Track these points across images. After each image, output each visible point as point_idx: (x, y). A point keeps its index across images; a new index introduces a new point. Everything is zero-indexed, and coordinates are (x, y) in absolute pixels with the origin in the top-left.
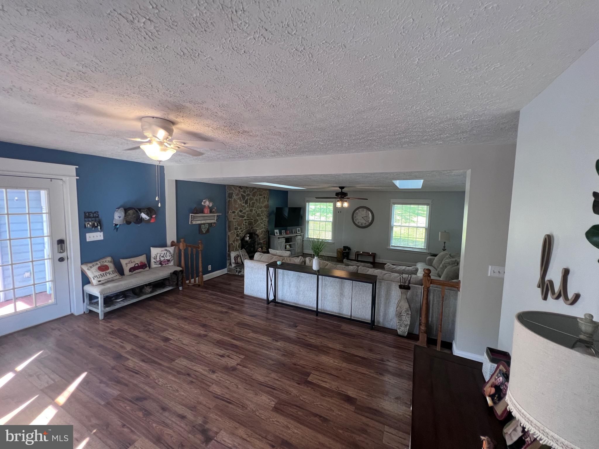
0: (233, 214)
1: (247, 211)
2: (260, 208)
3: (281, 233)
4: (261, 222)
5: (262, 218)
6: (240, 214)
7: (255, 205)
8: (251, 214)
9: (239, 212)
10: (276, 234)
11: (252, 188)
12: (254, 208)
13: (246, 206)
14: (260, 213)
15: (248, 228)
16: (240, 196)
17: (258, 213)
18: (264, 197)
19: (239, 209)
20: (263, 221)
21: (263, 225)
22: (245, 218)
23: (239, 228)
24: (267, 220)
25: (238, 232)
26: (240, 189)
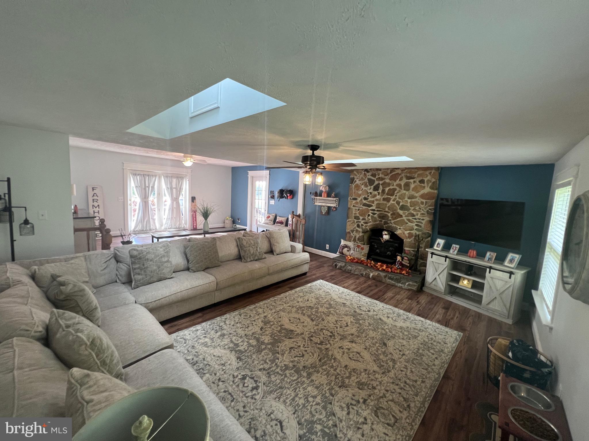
0: (354, 201)
1: (377, 200)
2: (409, 198)
3: (447, 247)
4: (409, 220)
5: (413, 214)
6: (364, 202)
7: (396, 192)
8: (386, 205)
9: (363, 200)
10: (437, 247)
11: (388, 169)
12: (394, 197)
13: (376, 193)
14: (409, 205)
15: (378, 222)
16: (366, 180)
17: (401, 204)
18: (422, 181)
19: (363, 196)
20: (415, 219)
21: (414, 224)
22: (374, 208)
23: (361, 218)
24: (427, 219)
25: (360, 222)
26: (366, 172)
